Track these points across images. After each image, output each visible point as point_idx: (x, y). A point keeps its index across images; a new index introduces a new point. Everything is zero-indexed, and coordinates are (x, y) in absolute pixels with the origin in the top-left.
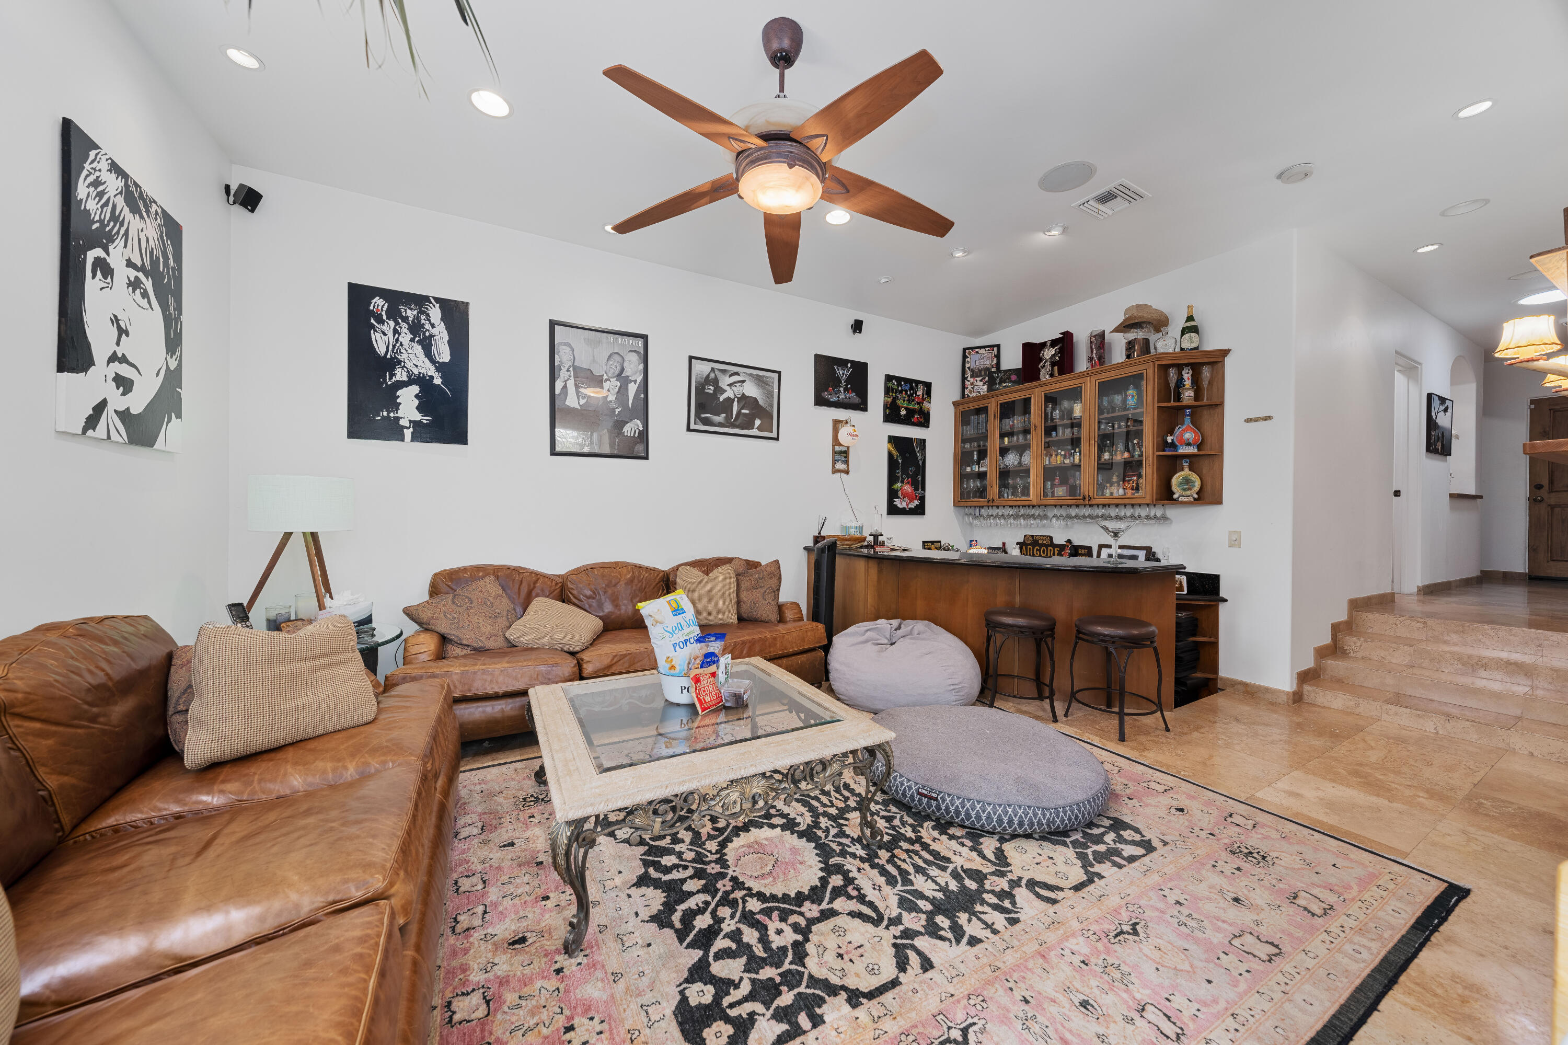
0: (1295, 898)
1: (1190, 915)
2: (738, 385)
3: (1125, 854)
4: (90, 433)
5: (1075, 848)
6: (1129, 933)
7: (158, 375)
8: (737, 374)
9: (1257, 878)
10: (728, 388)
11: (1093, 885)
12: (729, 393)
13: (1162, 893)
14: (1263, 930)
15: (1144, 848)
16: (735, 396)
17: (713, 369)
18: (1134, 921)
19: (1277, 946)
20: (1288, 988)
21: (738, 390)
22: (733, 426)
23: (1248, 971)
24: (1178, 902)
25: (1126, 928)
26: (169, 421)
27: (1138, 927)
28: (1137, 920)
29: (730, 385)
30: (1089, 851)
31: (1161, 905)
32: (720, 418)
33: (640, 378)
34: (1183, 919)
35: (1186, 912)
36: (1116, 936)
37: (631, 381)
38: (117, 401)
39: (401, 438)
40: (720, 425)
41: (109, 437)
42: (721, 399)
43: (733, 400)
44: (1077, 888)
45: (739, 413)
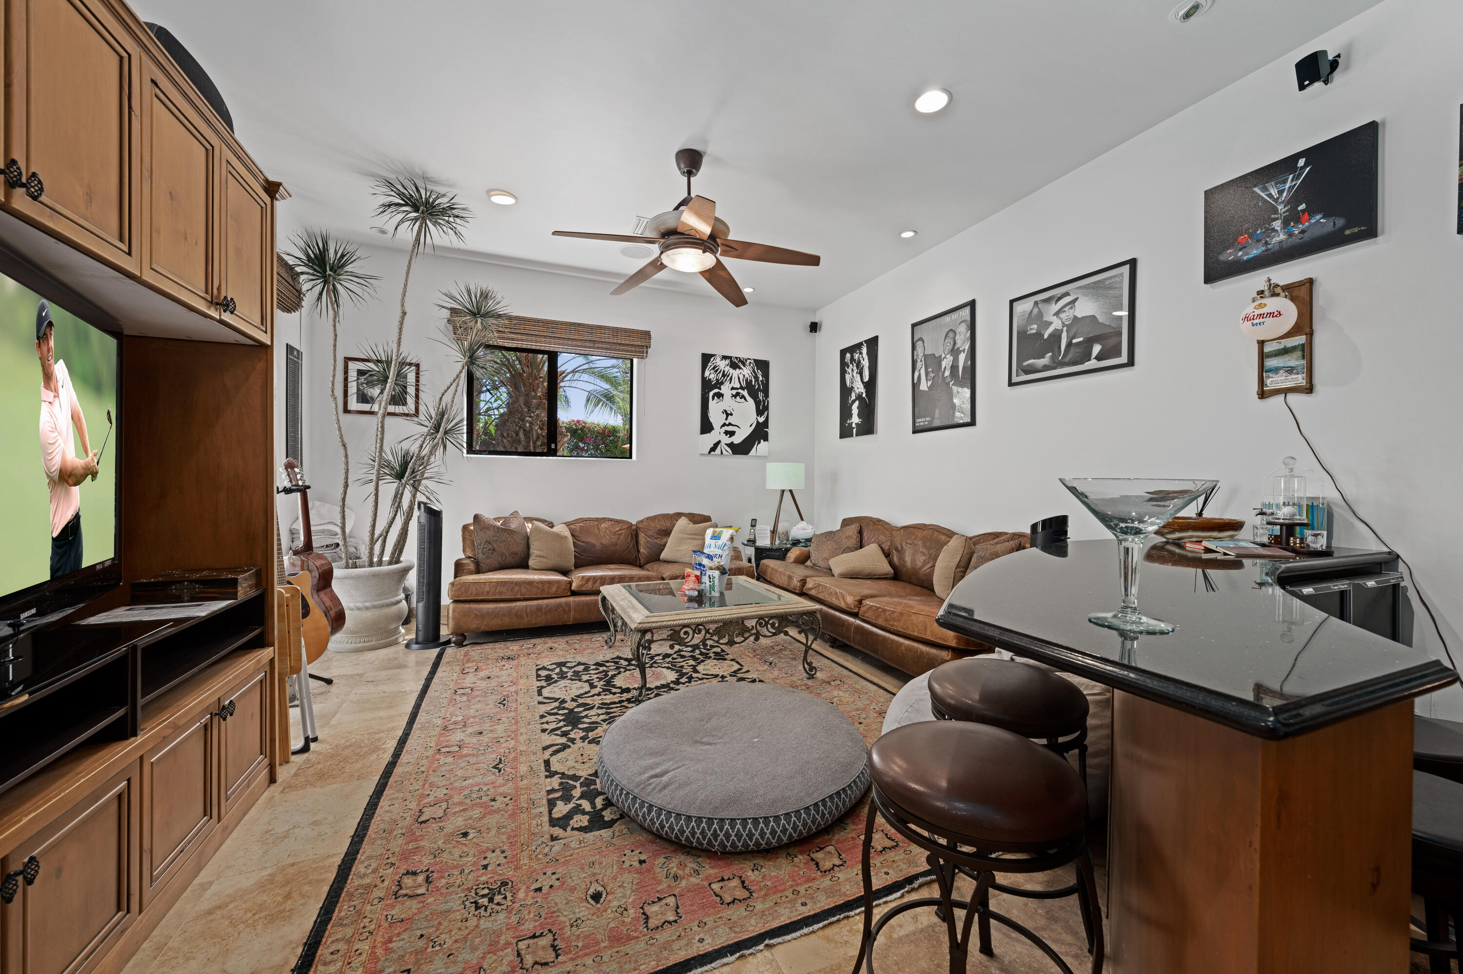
0: (428, 877)
1: (481, 798)
2: (1066, 309)
3: (560, 803)
4: (712, 453)
5: (586, 779)
6: (498, 764)
7: (751, 426)
8: (1067, 294)
9: (466, 871)
10: (1054, 319)
11: (544, 770)
12: (1056, 324)
13: (509, 797)
14: (435, 826)
15: (559, 819)
16: (1064, 325)
17: (1036, 303)
18: (502, 771)
19: (421, 823)
20: (405, 804)
21: (1067, 315)
22: (1063, 364)
23: (429, 795)
24: (494, 800)
25: (501, 766)
26: (759, 443)
27: (497, 771)
28: (501, 773)
29: (1057, 314)
30: (578, 784)
31: (501, 790)
32: (1045, 360)
33: (967, 346)
34: (482, 793)
35: (485, 799)
36: (500, 759)
37: (961, 351)
38: (726, 440)
39: (852, 436)
40: (1046, 368)
41: (722, 453)
42: (1046, 336)
43: (1062, 330)
44: (547, 763)
45: (1069, 345)
